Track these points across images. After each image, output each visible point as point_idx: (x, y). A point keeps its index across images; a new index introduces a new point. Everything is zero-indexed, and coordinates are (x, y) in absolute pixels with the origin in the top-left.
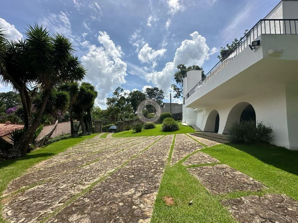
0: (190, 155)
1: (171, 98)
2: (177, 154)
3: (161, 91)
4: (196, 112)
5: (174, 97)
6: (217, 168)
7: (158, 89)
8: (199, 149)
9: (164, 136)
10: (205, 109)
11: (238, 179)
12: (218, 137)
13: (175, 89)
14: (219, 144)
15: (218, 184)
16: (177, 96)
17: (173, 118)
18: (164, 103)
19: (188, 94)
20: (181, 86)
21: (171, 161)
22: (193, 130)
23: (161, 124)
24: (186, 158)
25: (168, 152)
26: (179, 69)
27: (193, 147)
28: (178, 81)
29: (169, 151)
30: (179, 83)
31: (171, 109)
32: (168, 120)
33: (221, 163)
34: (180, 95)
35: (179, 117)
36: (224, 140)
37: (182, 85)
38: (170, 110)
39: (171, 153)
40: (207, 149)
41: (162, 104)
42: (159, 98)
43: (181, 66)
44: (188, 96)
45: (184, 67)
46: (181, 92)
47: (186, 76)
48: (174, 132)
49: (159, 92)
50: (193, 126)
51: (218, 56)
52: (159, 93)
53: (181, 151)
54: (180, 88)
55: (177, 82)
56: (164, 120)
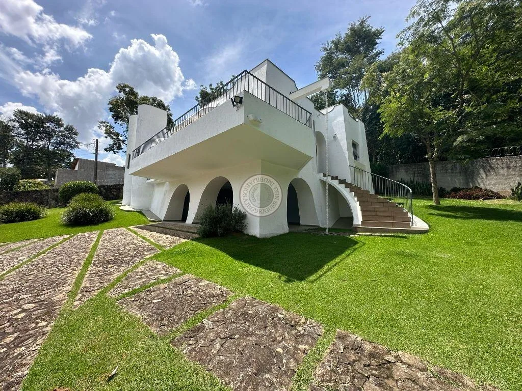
0: (129, 271)
1: (97, 150)
2: (99, 276)
3: (70, 129)
4: (152, 185)
5: (106, 150)
6: (175, 284)
7: (59, 120)
8: (148, 257)
9: (69, 238)
10: (169, 182)
11: (202, 293)
12: (186, 230)
13: (108, 133)
14: (184, 241)
15: (173, 311)
16: (116, 147)
17: (100, 193)
18: (76, 160)
19: (138, 149)
20: (125, 129)
21: (79, 296)
22: (144, 218)
23: (63, 209)
24: (118, 280)
25: (73, 274)
26: (122, 93)
27: (138, 252)
28: (117, 117)
29: (77, 273)
30: (119, 122)
31: (96, 175)
32: (85, 200)
33: (184, 274)
34: (119, 148)
35: (115, 192)
36: (193, 233)
37: (127, 127)
38: (92, 177)
39: (81, 276)
40: (164, 253)
41: (72, 159)
42: (61, 143)
43: (127, 89)
44: (138, 152)
45: (135, 95)
46: (123, 141)
47: (137, 112)
48: (100, 225)
49: (62, 129)
50: (143, 212)
51: (196, 97)
52: (62, 131)
53: (110, 266)
54: (121, 132)
55: (116, 120)
56: (74, 198)
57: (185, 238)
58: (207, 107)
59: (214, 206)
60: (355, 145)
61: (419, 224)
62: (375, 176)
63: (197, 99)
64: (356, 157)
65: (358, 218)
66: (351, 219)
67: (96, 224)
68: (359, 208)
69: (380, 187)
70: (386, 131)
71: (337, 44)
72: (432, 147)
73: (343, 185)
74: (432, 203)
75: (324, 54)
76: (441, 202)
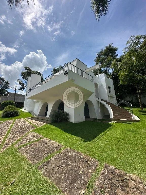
0: (23, 136)
1: (16, 89)
2: (12, 138)
3: (7, 82)
4: (35, 102)
5: (19, 89)
6: (41, 142)
7: (4, 79)
8: (31, 130)
9: (3, 122)
10: (41, 101)
11: (51, 146)
12: (46, 119)
13: (20, 83)
15: (39, 154)
16: (23, 88)
17: (16, 105)
18: (8, 93)
19: (30, 89)
20: (26, 82)
21: (3, 147)
22: (31, 115)
23: (1, 111)
24: (19, 140)
25: (2, 137)
26: (26, 70)
27: (28, 128)
28: (24, 78)
29: (4, 137)
30: (24, 79)
31: (15, 98)
32: (10, 108)
33: (44, 138)
34: (24, 89)
35: (21, 105)
36: (49, 121)
37: (27, 81)
38: (13, 99)
39: (5, 138)
40: (37, 129)
41: (7, 92)
42: (4, 87)
43: (28, 68)
44: (30, 90)
45: (30, 70)
46: (25, 86)
47: (31, 76)
48: (14, 117)
49: (4, 82)
50: (31, 112)
52: (4, 83)
53: (16, 134)
54: (25, 83)
55: (23, 79)
56: (6, 107)
57: (45, 123)
58: (55, 74)
59: (57, 111)
60: (109, 88)
61: (136, 118)
62: (118, 99)
63: (52, 71)
64: (110, 92)
65: (112, 116)
66: (109, 116)
67: (13, 117)
68: (112, 112)
69: (120, 103)
70: (121, 82)
71: (101, 52)
72: (139, 88)
73: (106, 103)
74: (140, 109)
75: (97, 56)
76: (144, 109)
